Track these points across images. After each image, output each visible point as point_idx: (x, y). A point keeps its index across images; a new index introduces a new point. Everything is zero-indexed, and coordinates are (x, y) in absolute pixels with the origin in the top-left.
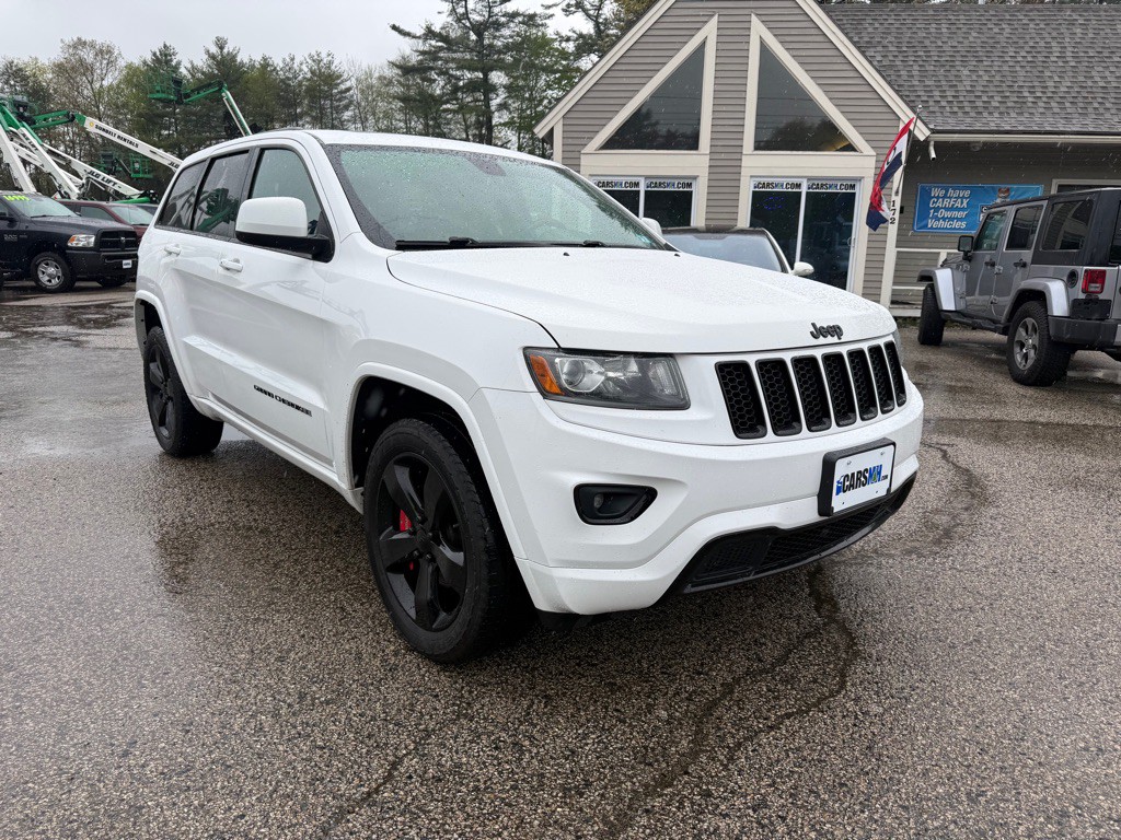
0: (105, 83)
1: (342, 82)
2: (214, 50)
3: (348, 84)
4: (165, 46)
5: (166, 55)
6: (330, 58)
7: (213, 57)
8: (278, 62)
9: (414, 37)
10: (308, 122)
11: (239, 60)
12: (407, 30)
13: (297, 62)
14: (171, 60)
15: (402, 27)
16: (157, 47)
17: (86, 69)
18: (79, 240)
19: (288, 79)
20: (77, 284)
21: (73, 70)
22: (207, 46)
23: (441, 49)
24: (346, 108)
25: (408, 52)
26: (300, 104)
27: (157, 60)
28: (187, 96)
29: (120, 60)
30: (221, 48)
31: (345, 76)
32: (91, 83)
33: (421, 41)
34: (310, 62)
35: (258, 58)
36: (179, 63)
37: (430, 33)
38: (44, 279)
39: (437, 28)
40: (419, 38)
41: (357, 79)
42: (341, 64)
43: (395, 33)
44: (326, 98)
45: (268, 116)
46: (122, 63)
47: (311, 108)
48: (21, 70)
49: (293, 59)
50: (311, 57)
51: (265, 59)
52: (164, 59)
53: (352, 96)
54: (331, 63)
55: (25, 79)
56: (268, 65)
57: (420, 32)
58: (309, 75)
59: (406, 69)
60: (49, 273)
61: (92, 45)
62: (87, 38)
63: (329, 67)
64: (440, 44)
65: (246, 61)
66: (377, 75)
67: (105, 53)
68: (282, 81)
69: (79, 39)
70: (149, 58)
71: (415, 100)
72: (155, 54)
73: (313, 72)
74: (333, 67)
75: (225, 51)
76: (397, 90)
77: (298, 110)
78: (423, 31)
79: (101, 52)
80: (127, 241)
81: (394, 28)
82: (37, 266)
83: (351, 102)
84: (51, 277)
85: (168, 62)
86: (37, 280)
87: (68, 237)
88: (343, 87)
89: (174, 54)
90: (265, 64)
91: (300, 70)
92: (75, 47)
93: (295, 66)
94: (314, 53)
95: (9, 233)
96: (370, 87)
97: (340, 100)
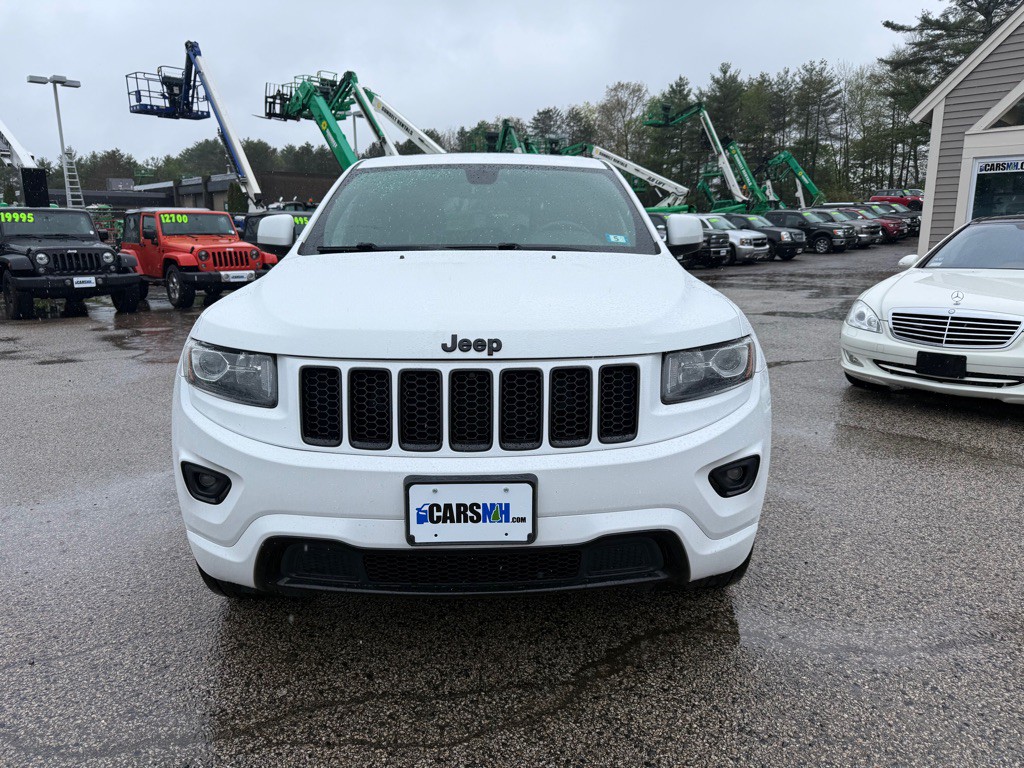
0: (634, 116)
1: (832, 86)
2: (719, 75)
3: (837, 88)
4: (681, 79)
5: (680, 86)
6: (823, 65)
7: (717, 81)
8: (773, 77)
9: (910, 30)
10: (794, 129)
11: (739, 79)
12: (901, 24)
13: (790, 74)
14: (684, 89)
15: (895, 23)
16: (673, 80)
17: (620, 106)
19: (781, 91)
21: (613, 108)
22: (713, 73)
23: (939, 37)
24: (834, 110)
25: (903, 46)
26: (790, 113)
27: (673, 91)
28: (673, 119)
29: (647, 95)
30: (725, 72)
31: (835, 81)
32: (623, 117)
33: (916, 32)
34: (803, 71)
35: (756, 76)
36: (690, 91)
37: (927, 23)
39: (935, 16)
40: (914, 30)
41: (846, 82)
42: (832, 70)
43: (889, 30)
44: (815, 103)
45: (758, 127)
46: (647, 98)
47: (799, 115)
48: (578, 114)
49: (787, 72)
50: (804, 67)
51: (762, 76)
52: (679, 90)
53: (840, 99)
54: (823, 69)
55: (580, 120)
56: (764, 81)
57: (915, 23)
58: (801, 84)
59: (897, 64)
61: (627, 87)
62: (624, 81)
63: (821, 74)
64: (938, 32)
65: (746, 81)
66: (868, 74)
67: (637, 91)
68: (776, 94)
69: (619, 83)
70: (667, 89)
71: (906, 94)
72: (672, 87)
73: (804, 81)
74: (824, 74)
75: (728, 74)
76: (888, 85)
77: (787, 119)
78: (918, 22)
79: (634, 91)
81: (888, 24)
83: (839, 105)
85: (681, 91)
88: (831, 91)
89: (687, 84)
90: (763, 80)
91: (793, 81)
92: (615, 89)
93: (789, 78)
94: (808, 63)
96: (860, 87)
97: (828, 104)
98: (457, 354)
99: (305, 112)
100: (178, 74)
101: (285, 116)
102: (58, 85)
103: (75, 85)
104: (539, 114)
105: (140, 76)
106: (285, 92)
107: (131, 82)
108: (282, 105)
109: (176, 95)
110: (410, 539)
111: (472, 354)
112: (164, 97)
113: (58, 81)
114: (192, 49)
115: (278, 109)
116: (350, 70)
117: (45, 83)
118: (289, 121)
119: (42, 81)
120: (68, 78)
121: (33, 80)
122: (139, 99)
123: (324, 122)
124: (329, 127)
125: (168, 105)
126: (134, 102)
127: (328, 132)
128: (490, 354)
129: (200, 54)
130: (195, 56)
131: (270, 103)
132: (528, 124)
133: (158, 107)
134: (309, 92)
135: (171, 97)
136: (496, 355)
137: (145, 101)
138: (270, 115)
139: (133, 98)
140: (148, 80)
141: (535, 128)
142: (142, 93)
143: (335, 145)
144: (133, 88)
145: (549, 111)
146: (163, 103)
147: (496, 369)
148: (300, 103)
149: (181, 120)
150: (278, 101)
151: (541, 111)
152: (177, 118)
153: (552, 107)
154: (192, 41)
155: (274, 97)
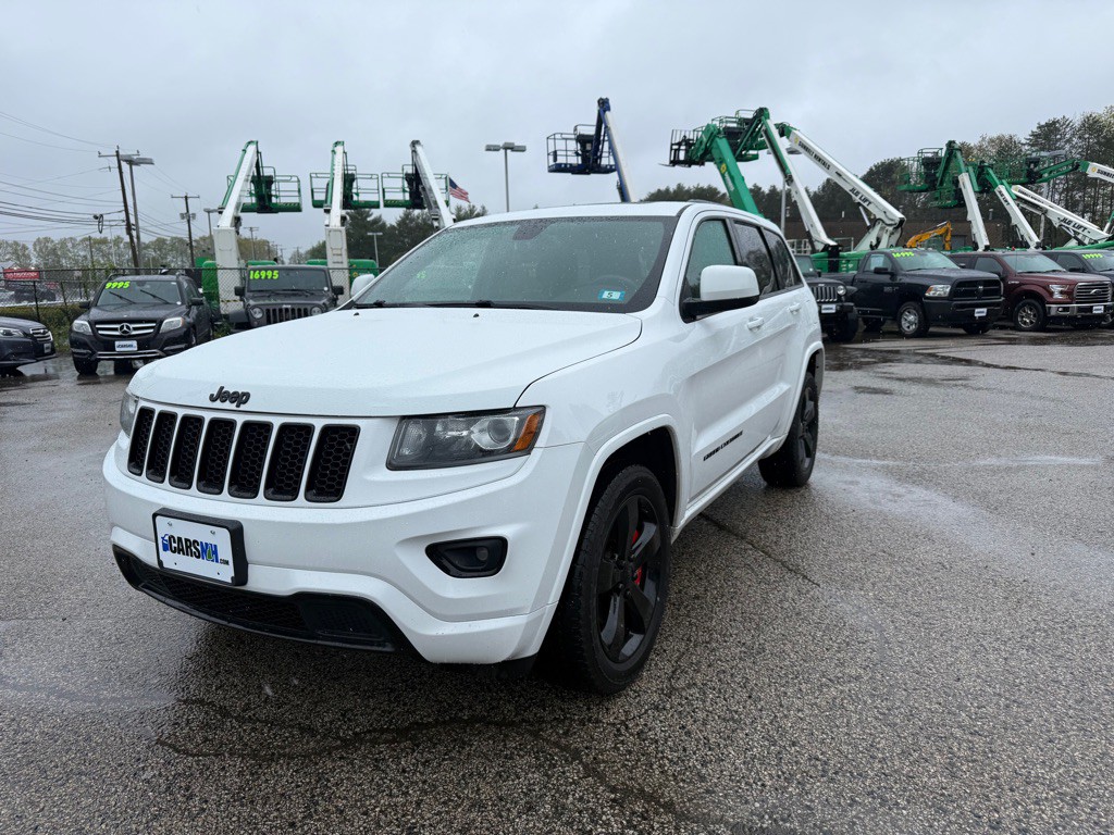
18: (936, 290)
20: (931, 329)
38: (905, 325)
48: (1096, 122)
55: (1099, 130)
60: (910, 320)
80: (984, 290)
82: (902, 314)
84: (911, 323)
86: (900, 326)
87: (926, 288)
95: (888, 285)
98: (218, 404)
99: (708, 156)
100: (591, 131)
101: (689, 162)
102: (509, 151)
103: (522, 149)
104: (1040, 127)
105: (558, 136)
106: (691, 137)
107: (551, 142)
108: (687, 151)
109: (588, 151)
110: (160, 563)
111: (227, 405)
112: (577, 154)
113: (509, 147)
114: (604, 105)
115: (682, 156)
116: (763, 106)
117: (498, 150)
118: (693, 167)
119: (495, 149)
120: (516, 144)
121: (489, 148)
122: (555, 160)
123: (724, 165)
124: (728, 169)
125: (580, 162)
126: (552, 163)
127: (726, 175)
128: (238, 406)
129: (609, 110)
130: (605, 111)
131: (676, 150)
132: (1024, 141)
133: (571, 165)
134: (712, 134)
135: (584, 155)
136: (243, 407)
137: (561, 160)
138: (674, 162)
139: (551, 158)
140: (566, 139)
141: (1032, 145)
142: (558, 153)
143: (732, 189)
144: (551, 150)
145: (1054, 123)
146: (575, 160)
147: (240, 420)
148: (703, 146)
149: (592, 175)
150: (683, 147)
151: (1043, 123)
152: (588, 174)
153: (1059, 117)
154: (604, 97)
155: (679, 144)
